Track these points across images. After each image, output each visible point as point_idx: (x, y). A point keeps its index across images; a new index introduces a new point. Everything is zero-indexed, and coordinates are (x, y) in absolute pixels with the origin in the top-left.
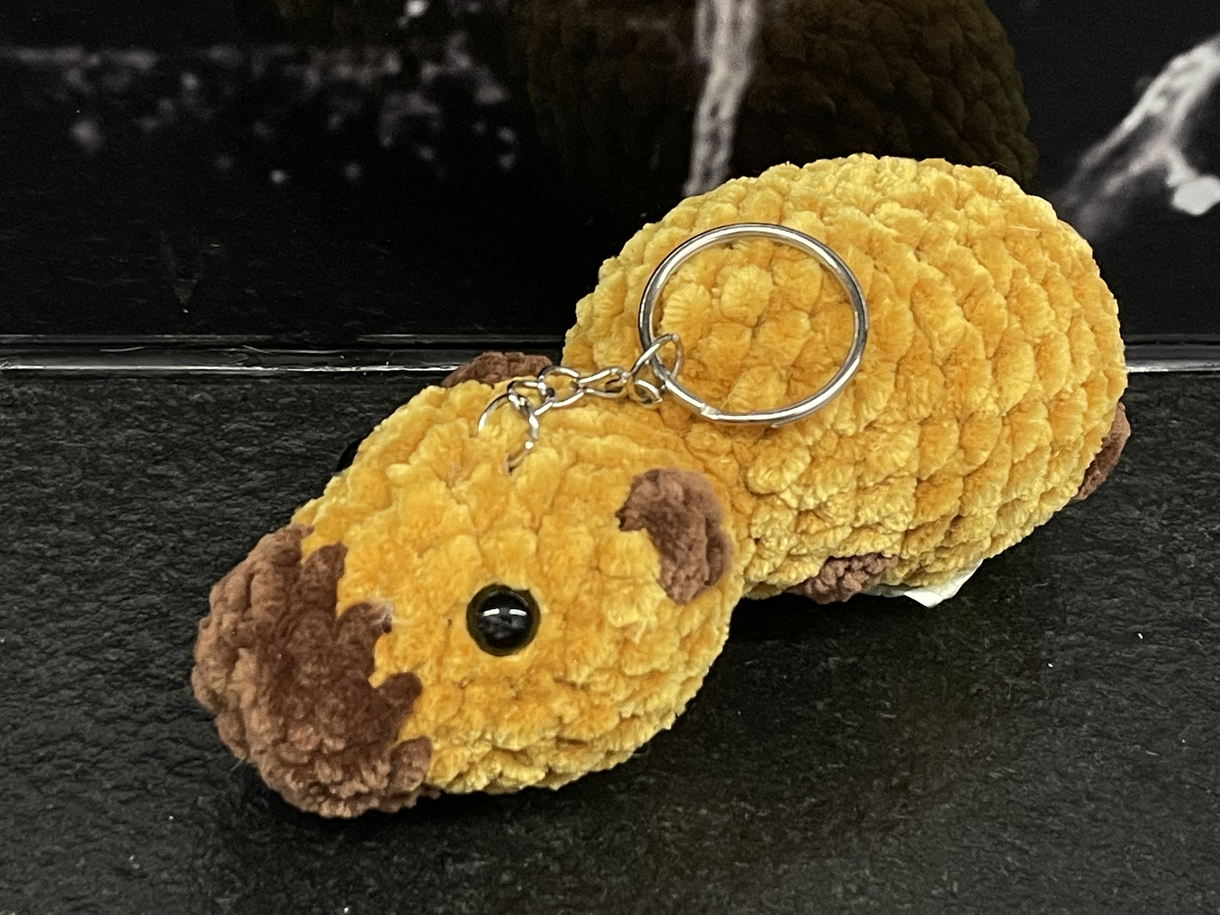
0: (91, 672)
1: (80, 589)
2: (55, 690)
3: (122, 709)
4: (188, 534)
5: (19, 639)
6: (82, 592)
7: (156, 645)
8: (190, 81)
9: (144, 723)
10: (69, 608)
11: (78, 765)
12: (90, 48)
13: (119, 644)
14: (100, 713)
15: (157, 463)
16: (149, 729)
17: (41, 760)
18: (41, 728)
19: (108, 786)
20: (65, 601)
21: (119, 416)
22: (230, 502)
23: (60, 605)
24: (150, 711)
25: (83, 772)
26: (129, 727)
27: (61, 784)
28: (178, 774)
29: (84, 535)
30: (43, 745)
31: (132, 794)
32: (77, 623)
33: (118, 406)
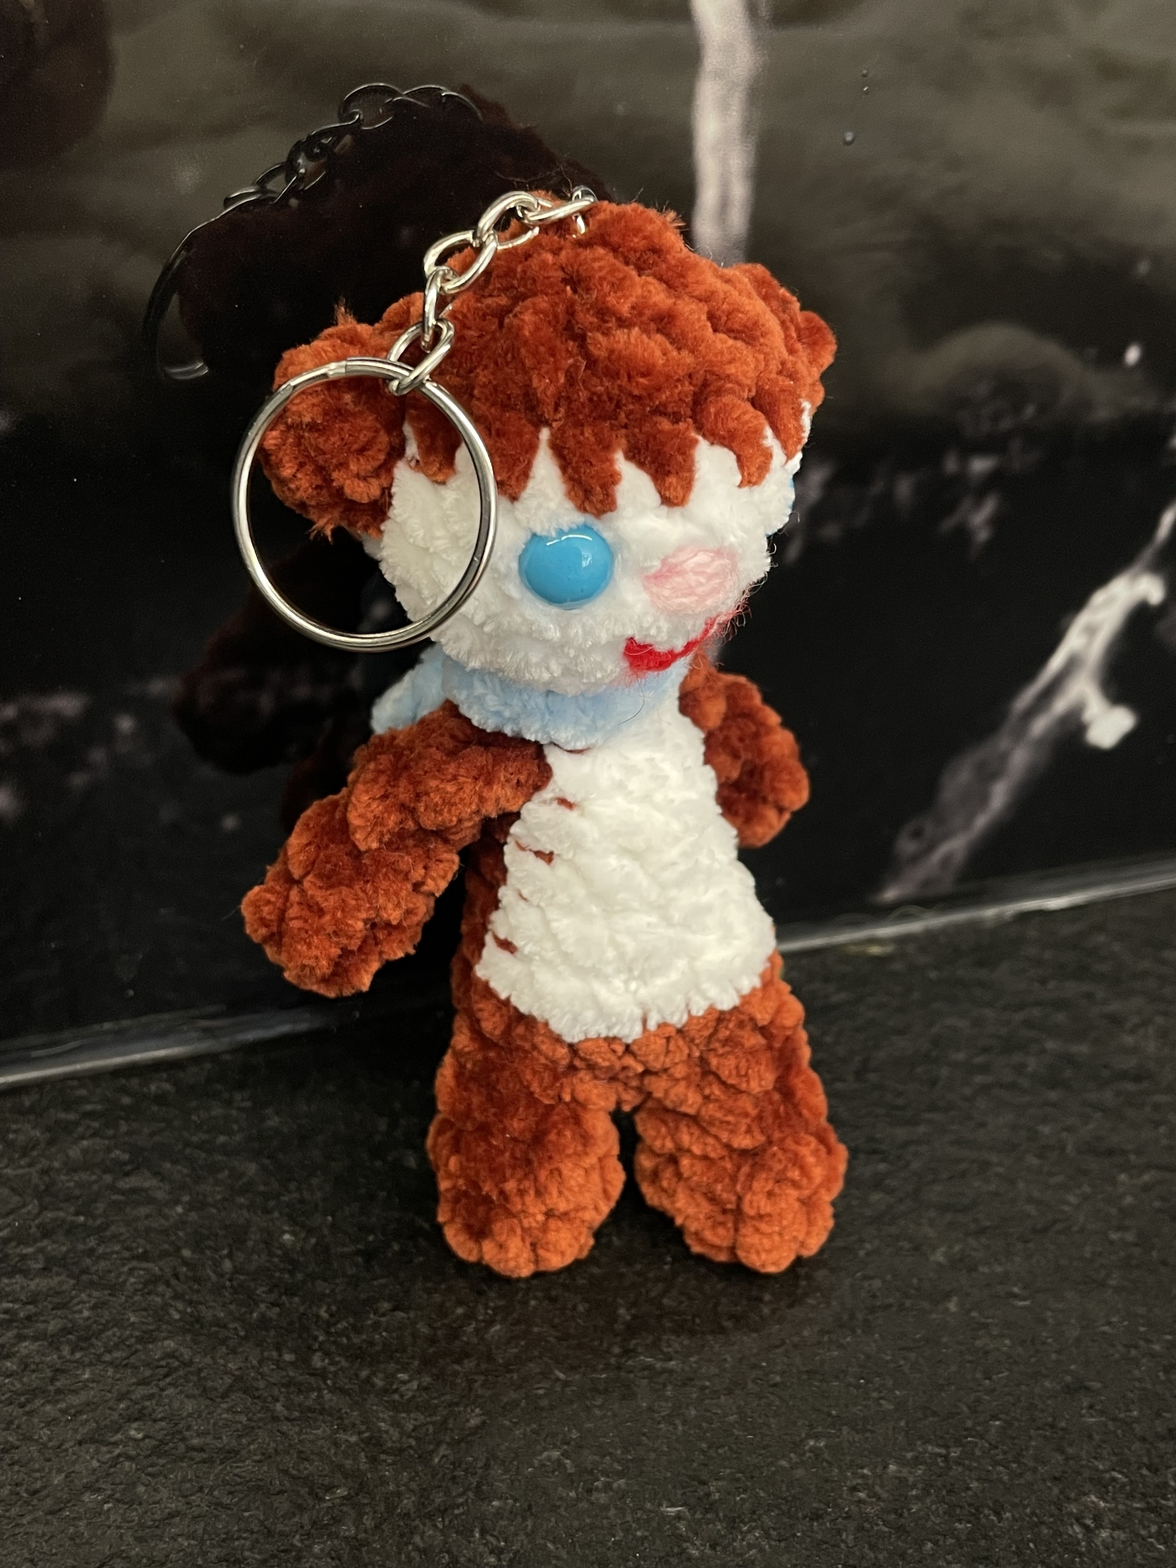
1: (73, 1352)
6: (78, 1355)
8: (126, 724)
10: (65, 1381)
12: (5, 697)
15: (127, 1174)
20: (58, 1372)
23: (53, 1380)
29: (61, 1281)
33: (63, 1116)
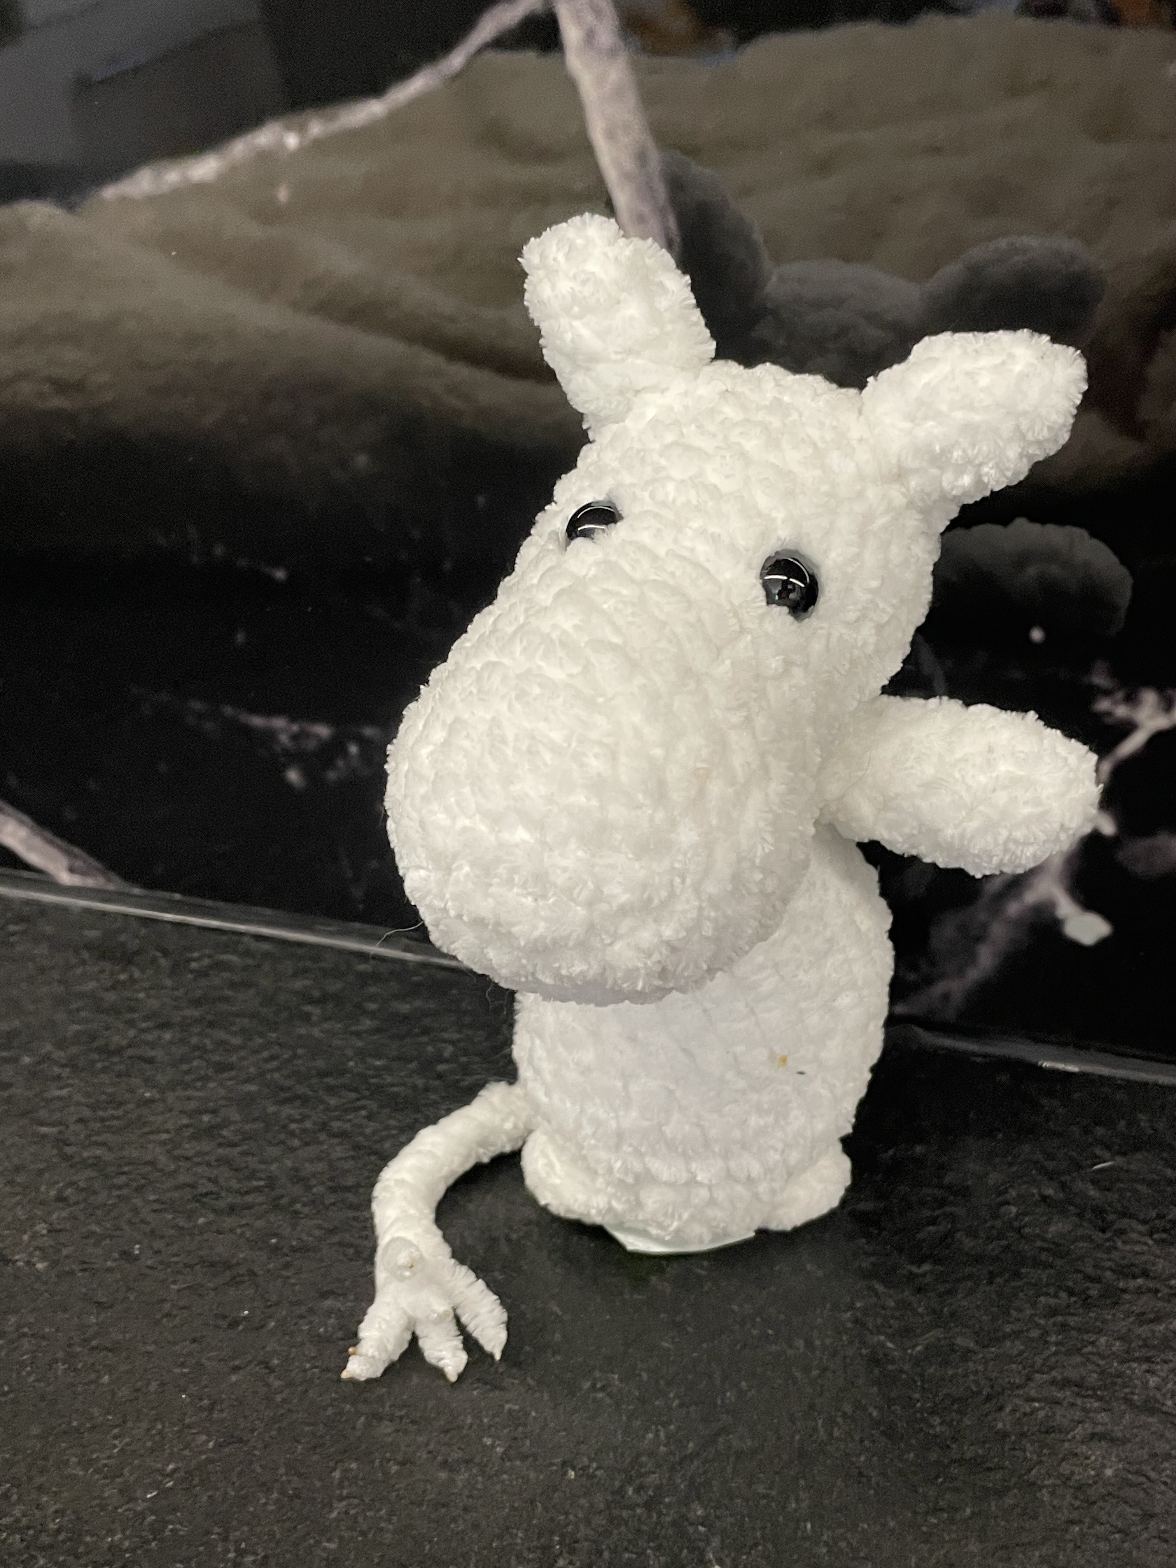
0: (187, 1126)
2: (158, 1132)
3: (190, 1153)
4: (300, 1051)
5: (157, 1096)
7: (237, 1117)
8: (353, 749)
9: (198, 1164)
10: (199, 1084)
11: (143, 1181)
12: (293, 719)
13: (214, 1112)
14: (177, 1152)
15: (310, 1004)
16: (199, 1170)
17: (123, 1173)
18: (135, 1154)
19: (152, 1198)
20: (201, 1078)
21: (305, 971)
22: (341, 1036)
24: (207, 1158)
25: (143, 1186)
26: (187, 1164)
27: (125, 1191)
28: (198, 1201)
29: (236, 1041)
30: (130, 1164)
31: (162, 1206)
32: (200, 1094)
33: (308, 964)
